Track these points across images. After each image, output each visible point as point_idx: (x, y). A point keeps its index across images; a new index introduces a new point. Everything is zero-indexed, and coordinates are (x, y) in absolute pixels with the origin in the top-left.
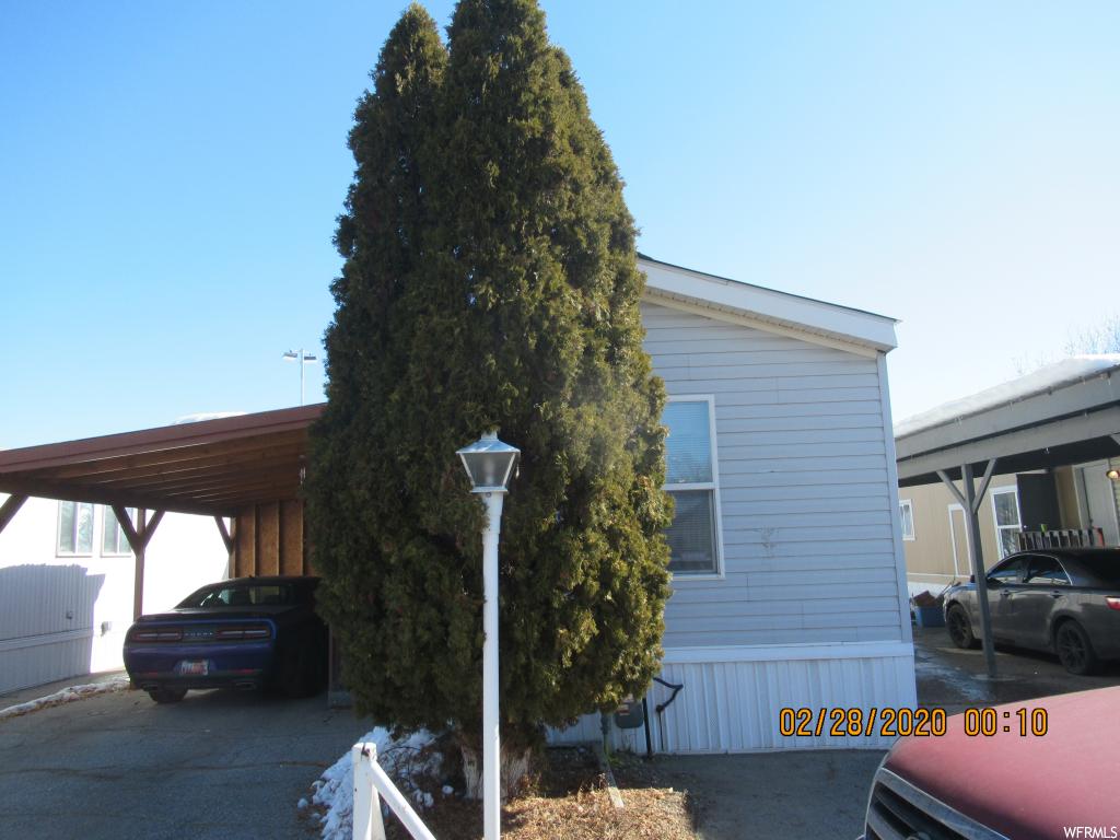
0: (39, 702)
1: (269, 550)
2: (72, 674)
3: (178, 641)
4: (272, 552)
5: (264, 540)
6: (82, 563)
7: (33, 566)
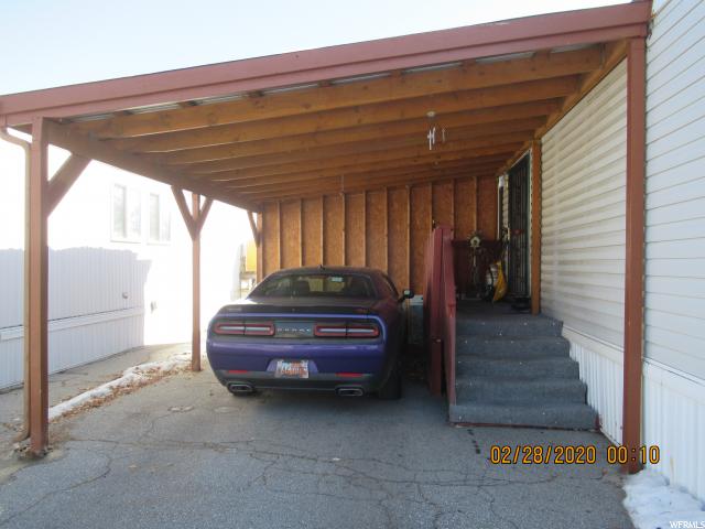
0: (111, 387)
1: (292, 244)
2: (130, 347)
3: (271, 336)
4: (295, 245)
5: (287, 234)
6: (133, 249)
7: (91, 248)
